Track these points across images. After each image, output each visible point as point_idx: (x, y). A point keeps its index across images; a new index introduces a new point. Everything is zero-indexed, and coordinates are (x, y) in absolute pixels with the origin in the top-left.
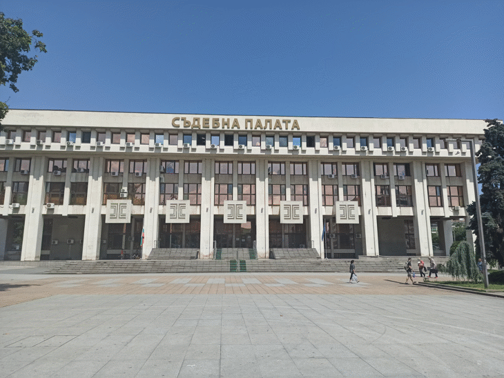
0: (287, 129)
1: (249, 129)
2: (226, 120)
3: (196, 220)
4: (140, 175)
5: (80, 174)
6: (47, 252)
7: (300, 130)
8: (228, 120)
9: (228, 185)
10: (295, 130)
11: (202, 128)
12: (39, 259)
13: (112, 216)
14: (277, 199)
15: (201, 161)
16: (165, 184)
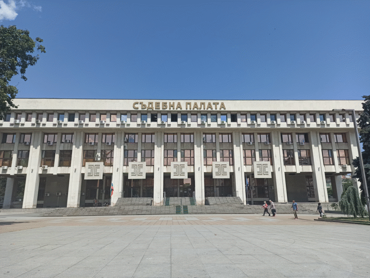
0: (216, 109)
1: (188, 109)
2: (172, 104)
3: (150, 176)
4: (110, 144)
5: (66, 144)
6: (41, 202)
7: (226, 110)
8: (174, 103)
9: (174, 150)
10: (222, 109)
11: (154, 109)
12: (35, 207)
13: (89, 175)
14: (210, 161)
15: (154, 134)
16: (128, 150)
